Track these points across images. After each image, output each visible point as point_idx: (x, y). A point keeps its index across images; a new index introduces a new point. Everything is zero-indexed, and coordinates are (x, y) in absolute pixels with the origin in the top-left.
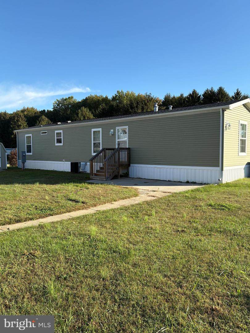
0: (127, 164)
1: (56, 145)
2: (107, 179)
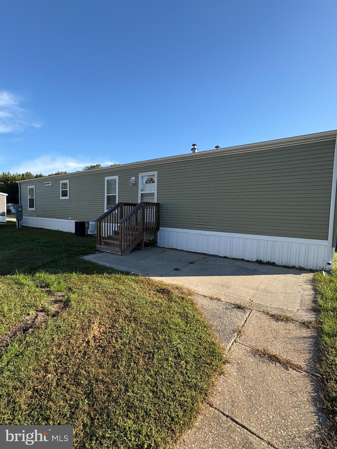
0: (154, 228)
1: (61, 199)
2: (123, 252)
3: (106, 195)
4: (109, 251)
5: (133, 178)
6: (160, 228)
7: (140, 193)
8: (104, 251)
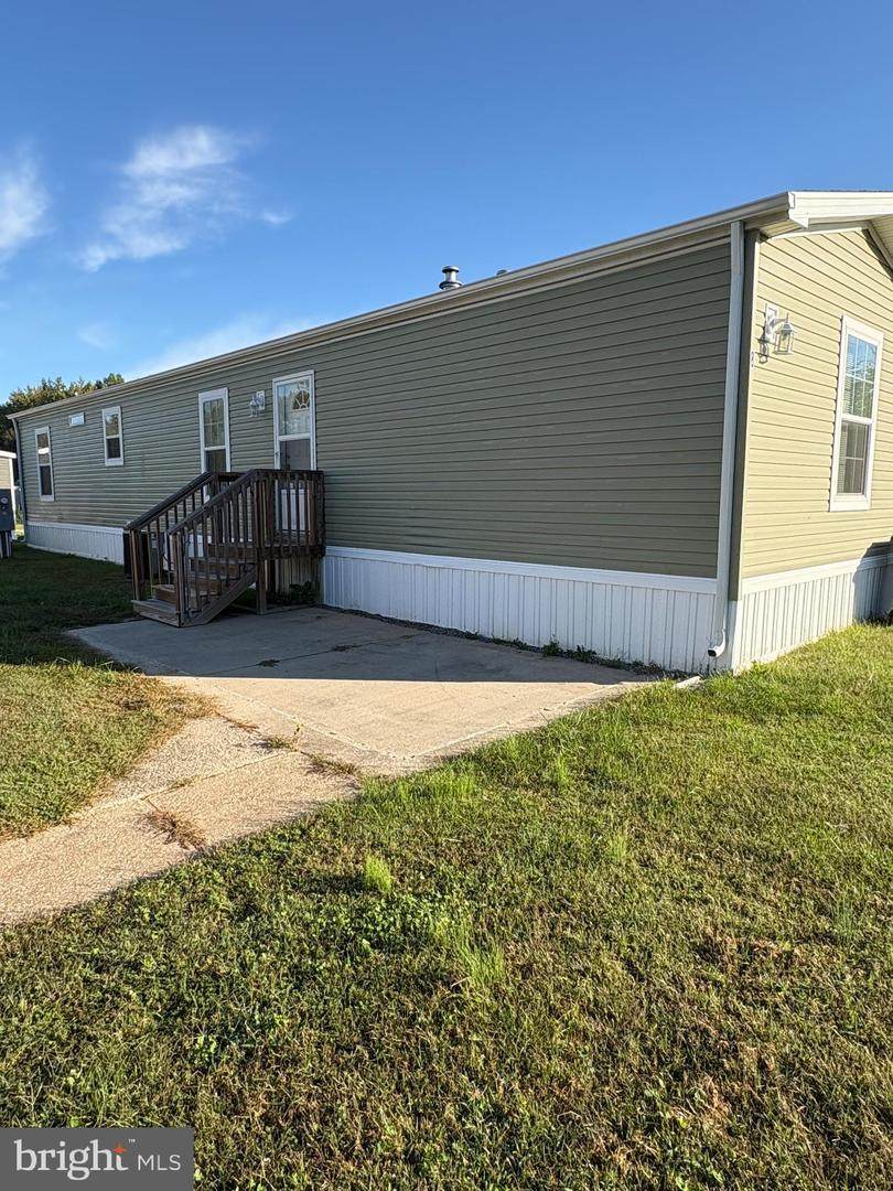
0: (309, 547)
1: (107, 464)
2: (186, 619)
3: (203, 449)
4: (156, 617)
5: (261, 394)
6: (328, 548)
7: (278, 438)
8: (148, 615)
